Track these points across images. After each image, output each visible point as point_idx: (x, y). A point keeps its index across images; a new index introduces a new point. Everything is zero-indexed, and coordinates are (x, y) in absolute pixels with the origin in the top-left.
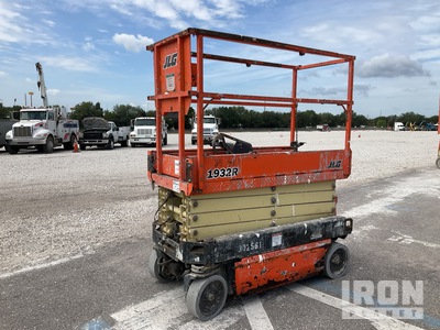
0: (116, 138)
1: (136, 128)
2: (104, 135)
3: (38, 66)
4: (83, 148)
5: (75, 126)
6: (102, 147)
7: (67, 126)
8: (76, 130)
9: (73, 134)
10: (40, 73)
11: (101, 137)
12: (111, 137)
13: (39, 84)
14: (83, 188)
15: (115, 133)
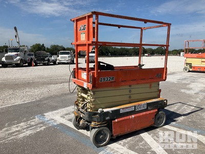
0: (51, 61)
1: (60, 56)
2: (46, 59)
3: (15, 28)
4: (36, 65)
5: (33, 55)
6: (44, 65)
7: (29, 55)
9: (32, 58)
10: (16, 31)
11: (44, 60)
12: (49, 60)
13: (16, 36)
14: (36, 80)
15: (50, 58)
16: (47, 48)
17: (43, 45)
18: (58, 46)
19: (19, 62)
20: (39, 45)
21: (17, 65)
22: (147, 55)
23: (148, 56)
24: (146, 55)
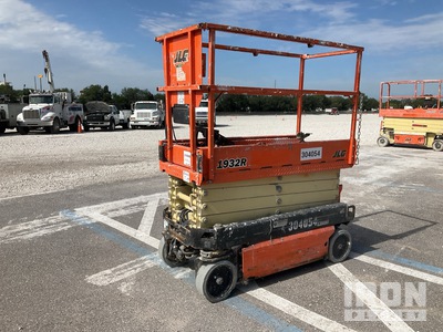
0: (117, 121)
1: (136, 111)
2: (106, 118)
3: (45, 54)
4: (87, 130)
5: (80, 109)
6: (104, 129)
7: (73, 109)
8: (81, 113)
9: (78, 116)
10: (47, 60)
11: (103, 120)
12: (112, 120)
13: (46, 70)
15: (115, 116)
16: (115, 95)
17: (106, 87)
18: (137, 90)
19: (51, 123)
20: (98, 87)
21: (48, 130)
22: (330, 110)
23: (333, 113)
24: (327, 110)
